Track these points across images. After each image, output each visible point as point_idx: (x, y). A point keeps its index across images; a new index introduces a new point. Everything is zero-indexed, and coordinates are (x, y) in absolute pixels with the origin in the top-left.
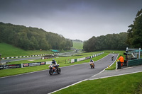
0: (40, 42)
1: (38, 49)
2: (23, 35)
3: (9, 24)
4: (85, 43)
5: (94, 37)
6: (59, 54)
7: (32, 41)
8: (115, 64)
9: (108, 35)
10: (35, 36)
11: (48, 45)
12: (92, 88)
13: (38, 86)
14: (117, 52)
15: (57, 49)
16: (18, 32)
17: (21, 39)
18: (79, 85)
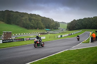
0: (37, 24)
1: (36, 28)
2: (26, 19)
3: (17, 12)
4: (68, 24)
5: (74, 20)
6: (50, 32)
7: (32, 23)
8: (89, 39)
9: (85, 19)
10: (34, 19)
11: (43, 26)
12: (71, 56)
13: (33, 54)
14: (91, 30)
15: (49, 28)
16: (22, 17)
17: (25, 22)
18: (62, 53)
